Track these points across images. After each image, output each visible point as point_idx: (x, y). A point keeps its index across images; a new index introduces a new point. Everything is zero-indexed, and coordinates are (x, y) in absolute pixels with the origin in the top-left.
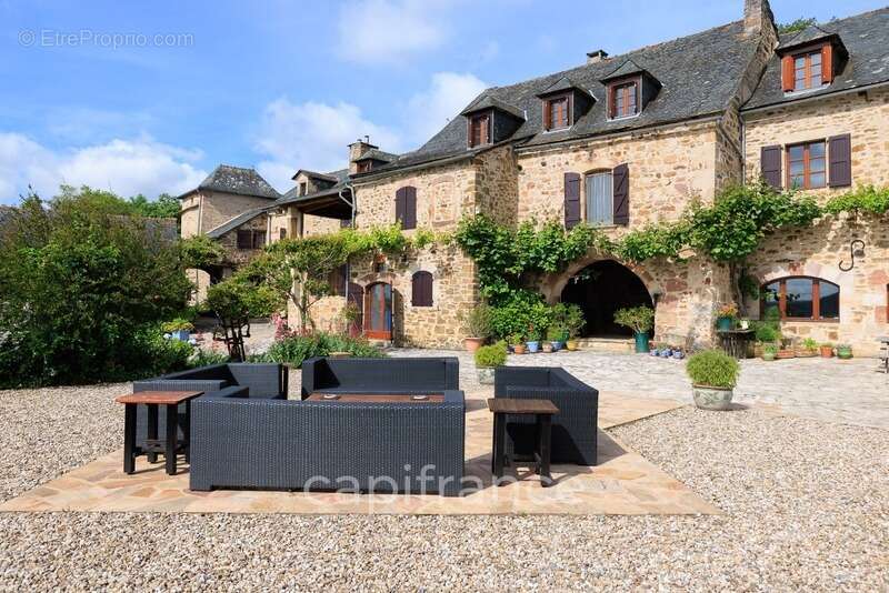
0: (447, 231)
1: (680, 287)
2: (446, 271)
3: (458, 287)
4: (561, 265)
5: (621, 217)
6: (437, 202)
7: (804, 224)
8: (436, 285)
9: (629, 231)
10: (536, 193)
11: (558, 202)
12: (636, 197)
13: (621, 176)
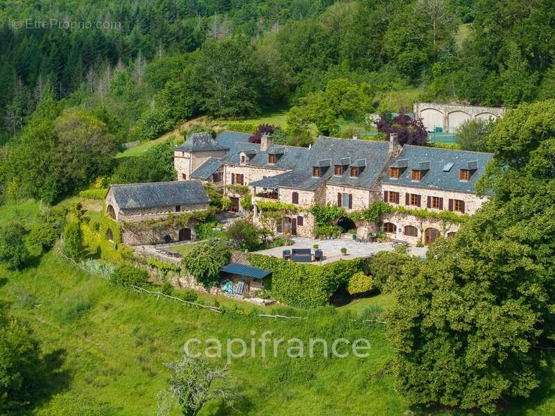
0: (308, 207)
1: (361, 225)
2: (306, 216)
3: (309, 222)
4: (336, 217)
5: (350, 207)
6: (304, 199)
7: (390, 212)
8: (304, 219)
9: (353, 210)
10: (330, 195)
11: (336, 199)
12: (354, 202)
13: (351, 196)
